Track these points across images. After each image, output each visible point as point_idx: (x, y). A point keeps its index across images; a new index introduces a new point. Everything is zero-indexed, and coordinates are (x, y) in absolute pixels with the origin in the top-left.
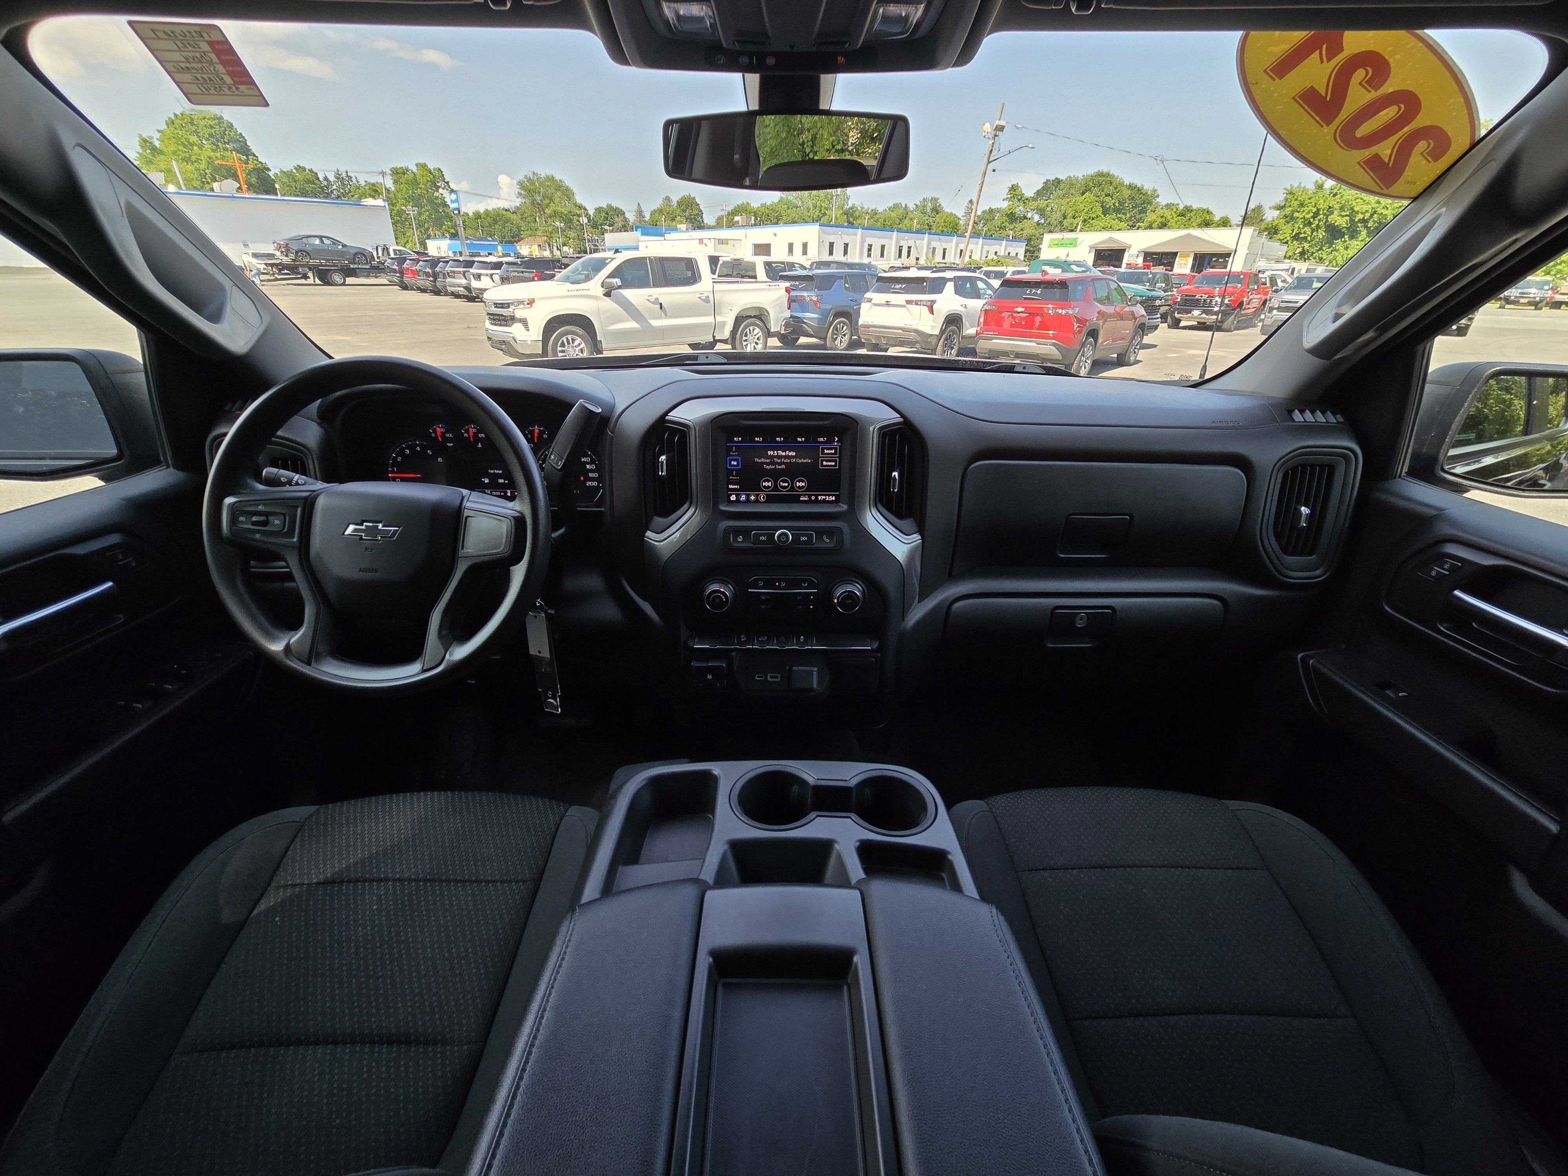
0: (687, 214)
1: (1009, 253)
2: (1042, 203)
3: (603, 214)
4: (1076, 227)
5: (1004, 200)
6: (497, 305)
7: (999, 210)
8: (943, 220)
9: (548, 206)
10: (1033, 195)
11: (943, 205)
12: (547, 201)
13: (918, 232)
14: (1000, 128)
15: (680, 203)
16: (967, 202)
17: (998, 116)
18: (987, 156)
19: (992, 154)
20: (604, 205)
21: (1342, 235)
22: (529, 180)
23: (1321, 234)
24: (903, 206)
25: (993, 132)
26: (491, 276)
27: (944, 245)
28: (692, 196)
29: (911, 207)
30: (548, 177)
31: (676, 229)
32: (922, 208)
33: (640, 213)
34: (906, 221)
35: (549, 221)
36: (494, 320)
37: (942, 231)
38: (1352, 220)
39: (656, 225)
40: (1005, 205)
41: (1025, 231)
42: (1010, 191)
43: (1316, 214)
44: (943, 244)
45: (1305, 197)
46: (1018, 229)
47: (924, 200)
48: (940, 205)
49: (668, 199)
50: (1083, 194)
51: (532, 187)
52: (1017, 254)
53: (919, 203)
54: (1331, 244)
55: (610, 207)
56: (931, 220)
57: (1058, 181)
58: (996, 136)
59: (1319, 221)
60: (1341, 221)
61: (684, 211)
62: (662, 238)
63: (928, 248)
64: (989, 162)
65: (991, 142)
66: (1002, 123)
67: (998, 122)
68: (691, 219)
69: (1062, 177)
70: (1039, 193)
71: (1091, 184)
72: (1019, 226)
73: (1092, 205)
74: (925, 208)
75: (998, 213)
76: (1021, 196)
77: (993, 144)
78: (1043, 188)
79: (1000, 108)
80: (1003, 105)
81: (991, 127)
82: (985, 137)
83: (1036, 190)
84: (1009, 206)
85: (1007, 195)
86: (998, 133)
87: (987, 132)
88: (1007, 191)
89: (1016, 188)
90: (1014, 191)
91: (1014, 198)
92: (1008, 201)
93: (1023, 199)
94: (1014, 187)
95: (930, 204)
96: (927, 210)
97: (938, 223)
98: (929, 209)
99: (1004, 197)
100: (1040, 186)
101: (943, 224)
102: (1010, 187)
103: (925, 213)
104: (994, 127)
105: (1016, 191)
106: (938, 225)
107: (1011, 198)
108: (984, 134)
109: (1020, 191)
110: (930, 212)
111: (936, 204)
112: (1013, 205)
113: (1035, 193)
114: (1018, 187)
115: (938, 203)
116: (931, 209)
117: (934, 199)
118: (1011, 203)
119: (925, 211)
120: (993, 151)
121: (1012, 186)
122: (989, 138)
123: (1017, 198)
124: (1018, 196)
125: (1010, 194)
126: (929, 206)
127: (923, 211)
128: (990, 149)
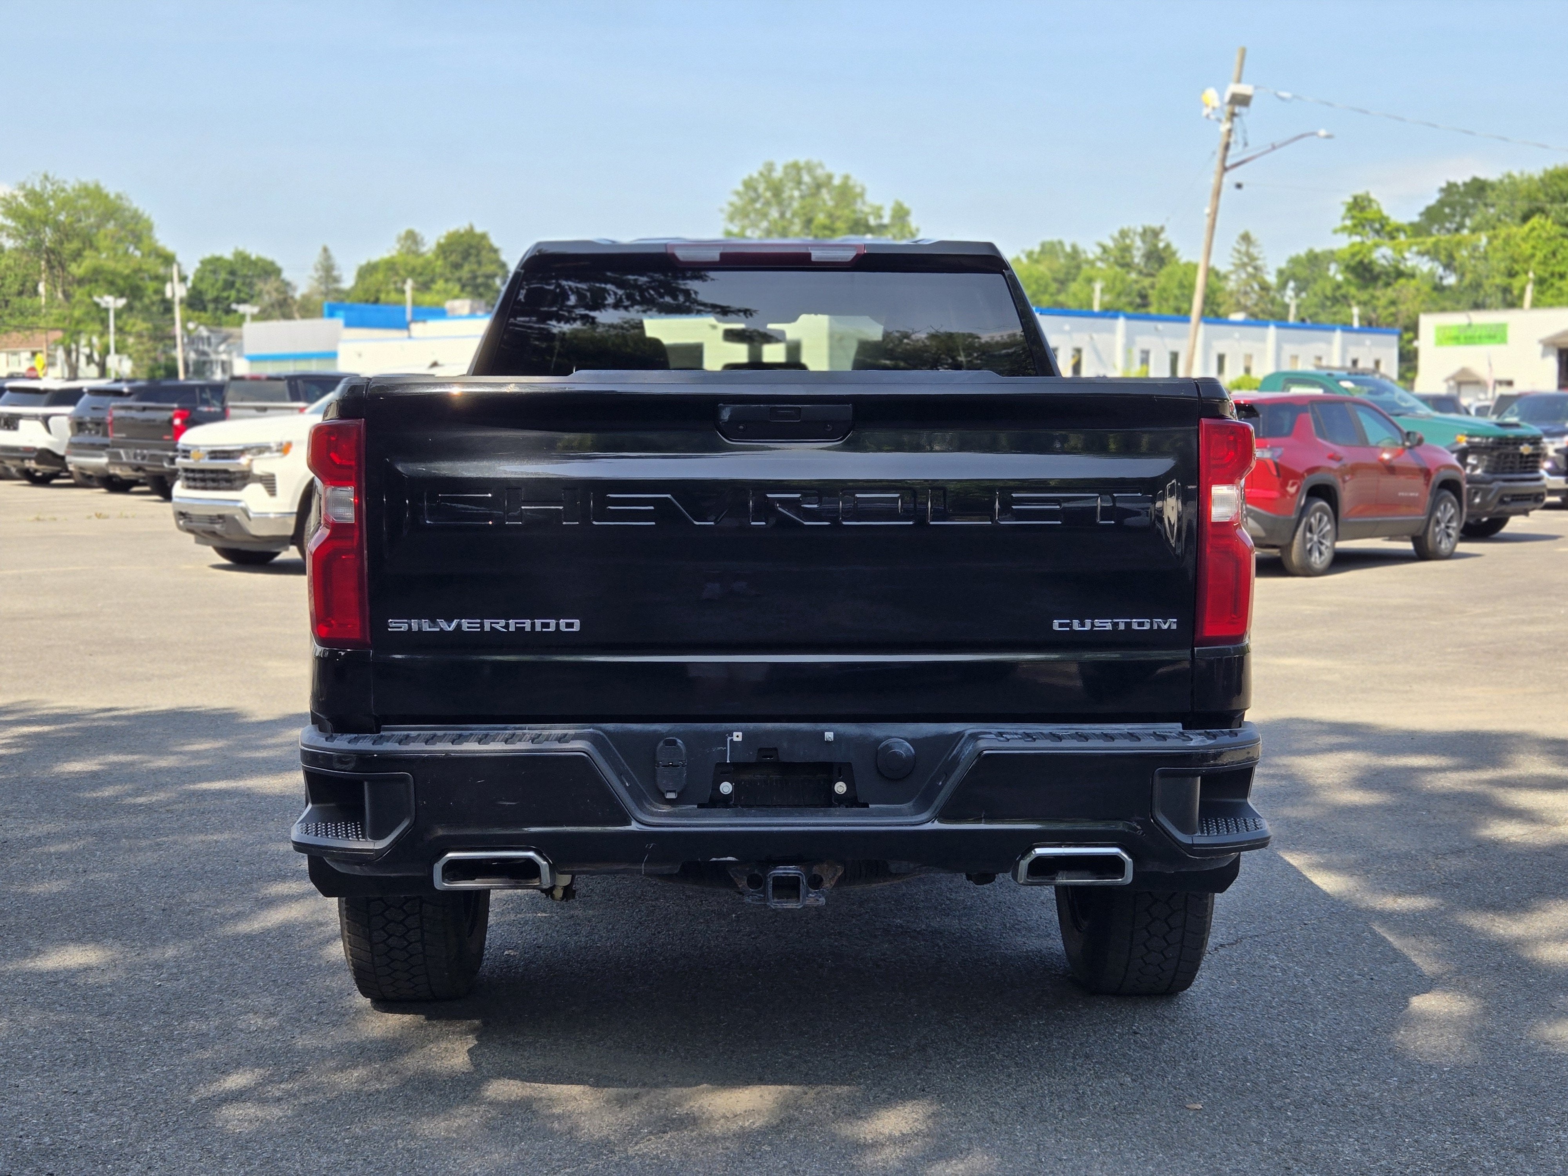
0: (465, 272)
1: (1355, 362)
2: (1438, 236)
3: (223, 275)
4: (1521, 297)
5: (1335, 232)
6: (215, 454)
7: (1331, 256)
8: (1176, 282)
9: (77, 255)
10: (1416, 219)
11: (1175, 246)
12: (75, 245)
13: (1109, 313)
14: (1241, 100)
15: (444, 250)
16: (1236, 237)
17: (1234, 75)
18: (1219, 155)
19: (1231, 152)
20: (228, 254)
22: (34, 197)
24: (1068, 249)
25: (1227, 109)
26: (45, 420)
27: (1174, 345)
28: (479, 230)
29: (1091, 251)
30: (86, 188)
31: (439, 313)
32: (1118, 254)
33: (328, 272)
34: (1074, 287)
35: (79, 293)
36: (194, 480)
39: (377, 301)
40: (1343, 243)
41: (1402, 308)
42: (1348, 210)
44: (1167, 341)
46: (1383, 302)
47: (1123, 234)
48: (1168, 246)
49: (412, 237)
50: (1525, 218)
51: (37, 212)
52: (1377, 363)
53: (1110, 244)
55: (243, 259)
56: (1147, 282)
57: (1478, 188)
58: (1233, 115)
61: (457, 266)
62: (405, 333)
64: (1225, 169)
65: (1225, 127)
66: (1244, 89)
67: (1234, 88)
68: (476, 287)
70: (1432, 215)
71: (1541, 196)
72: (1384, 295)
73: (1553, 245)
74: (1127, 255)
75: (1329, 263)
76: (1383, 221)
77: (1230, 131)
78: (1441, 203)
79: (1237, 58)
80: (1243, 53)
81: (1221, 98)
82: (1208, 117)
83: (1422, 209)
84: (1353, 245)
85: (1344, 219)
86: (1237, 110)
87: (1214, 108)
88: (1343, 210)
89: (1366, 203)
90: (1362, 209)
91: (1363, 227)
92: (1350, 235)
93: (1388, 228)
94: (1359, 200)
95: (1138, 243)
96: (1132, 258)
97: (1164, 290)
98: (1137, 258)
99: (1339, 224)
100: (1433, 198)
101: (1177, 292)
102: (1350, 200)
103: (1127, 266)
104: (1227, 98)
105: (1368, 210)
106: (1165, 295)
107: (1355, 226)
108: (1206, 111)
109: (1379, 211)
110: (1142, 264)
111: (1156, 246)
112: (1363, 243)
113: (1421, 214)
114: (1370, 201)
115: (1161, 240)
116: (1144, 256)
117: (1149, 233)
118: (1357, 239)
119: (1128, 260)
120: (1232, 146)
121: (1355, 199)
122: (1219, 120)
123: (1371, 227)
124: (1373, 221)
125: (1353, 217)
126: (1138, 249)
127: (1121, 261)
128: (1222, 141)
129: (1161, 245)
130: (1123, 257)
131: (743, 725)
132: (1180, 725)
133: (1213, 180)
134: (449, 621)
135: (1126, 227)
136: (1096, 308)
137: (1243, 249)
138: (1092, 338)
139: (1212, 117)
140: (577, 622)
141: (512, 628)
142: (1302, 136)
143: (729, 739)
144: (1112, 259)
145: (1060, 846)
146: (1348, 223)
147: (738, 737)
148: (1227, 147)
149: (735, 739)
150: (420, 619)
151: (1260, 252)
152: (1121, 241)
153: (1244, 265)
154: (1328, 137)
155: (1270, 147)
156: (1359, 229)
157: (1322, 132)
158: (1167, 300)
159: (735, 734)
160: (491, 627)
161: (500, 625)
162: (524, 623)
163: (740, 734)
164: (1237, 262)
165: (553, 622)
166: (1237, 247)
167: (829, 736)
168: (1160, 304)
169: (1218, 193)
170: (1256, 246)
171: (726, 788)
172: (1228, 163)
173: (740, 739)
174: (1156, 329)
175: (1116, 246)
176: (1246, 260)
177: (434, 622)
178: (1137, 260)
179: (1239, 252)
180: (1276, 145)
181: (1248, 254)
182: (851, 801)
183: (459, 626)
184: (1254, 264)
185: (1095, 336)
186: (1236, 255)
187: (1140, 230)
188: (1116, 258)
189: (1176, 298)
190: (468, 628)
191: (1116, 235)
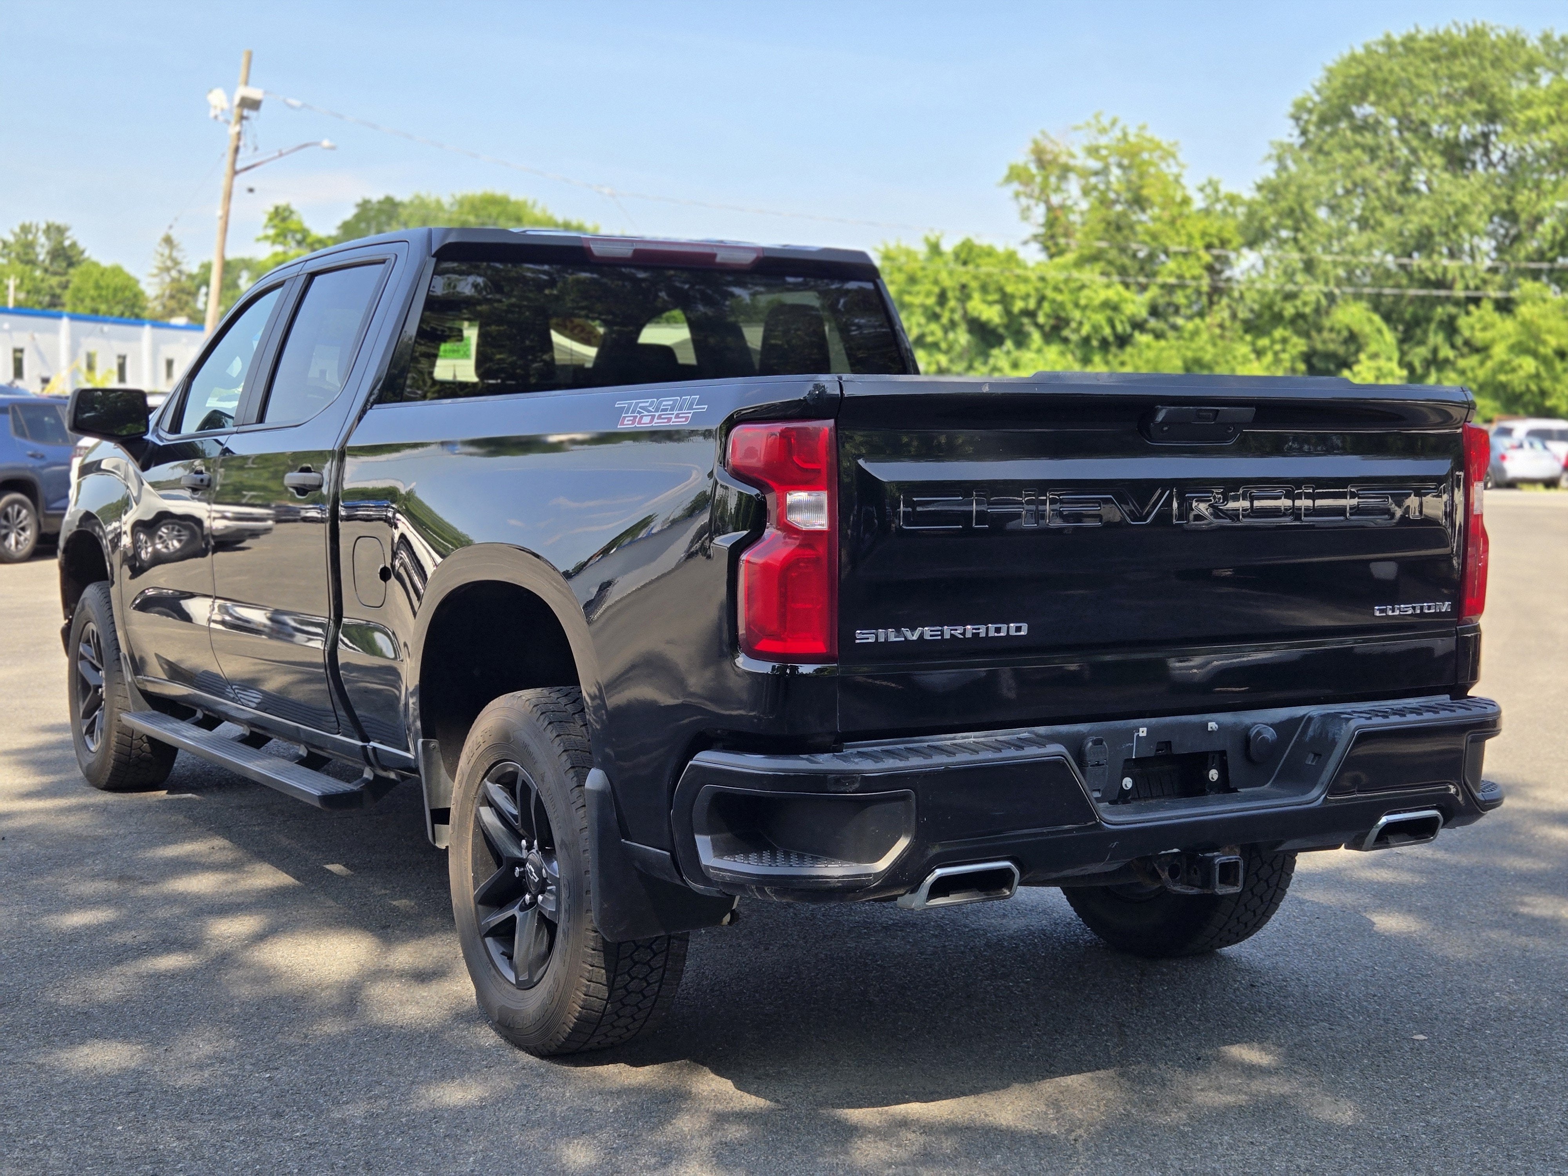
5: (258, 240)
7: (245, 264)
8: (91, 284)
10: (335, 232)
11: (82, 245)
13: (32, 311)
14: (250, 104)
16: (158, 240)
17: (242, 77)
18: (228, 158)
19: (240, 156)
21: (999, 341)
23: (962, 337)
25: (237, 111)
32: (20, 249)
37: (95, 311)
38: (1008, 312)
40: (266, 252)
42: (271, 219)
43: (942, 298)
44: (114, 343)
45: (913, 266)
47: (25, 229)
48: (74, 245)
53: (11, 239)
54: (986, 356)
56: (54, 281)
57: (391, 206)
58: (242, 118)
59: (953, 311)
60: (992, 314)
63: (73, 354)
64: (235, 173)
65: (234, 129)
66: (255, 93)
67: (243, 91)
69: (402, 196)
70: (350, 229)
74: (30, 251)
75: (241, 270)
76: (305, 233)
77: (239, 134)
78: (358, 218)
79: (243, 60)
80: (250, 56)
81: (230, 100)
82: (216, 117)
83: (339, 222)
84: (276, 255)
85: (266, 227)
86: (246, 112)
87: (222, 110)
88: (264, 219)
89: (286, 214)
90: (284, 220)
91: (285, 237)
92: (274, 243)
93: (309, 240)
94: (280, 210)
95: (42, 239)
96: (37, 255)
97: (79, 290)
98: (42, 254)
99: (261, 234)
100: (349, 213)
101: (92, 292)
102: (272, 210)
103: (32, 262)
104: (237, 100)
105: (289, 221)
106: (81, 295)
107: (278, 235)
108: (212, 114)
109: (300, 223)
110: (47, 262)
111: (61, 243)
112: (285, 253)
113: (339, 228)
114: (292, 212)
115: (68, 238)
116: (48, 253)
117: (52, 229)
118: (279, 248)
119: (32, 257)
120: (242, 150)
121: (277, 209)
122: (228, 122)
123: (293, 237)
124: (294, 232)
125: (275, 227)
126: (42, 246)
127: (26, 258)
128: (232, 146)
129: (67, 243)
130: (26, 254)
131: (1147, 721)
132: (1448, 696)
133: (223, 182)
134: (913, 629)
135: (27, 223)
136: (11, 304)
137: (167, 252)
138: (33, 339)
139: (221, 118)
140: (1025, 627)
141: (969, 635)
142: (306, 146)
143: (1136, 734)
144: (13, 255)
145: (1399, 812)
146: (271, 232)
147: (1143, 732)
148: (237, 150)
149: (1141, 734)
150: (886, 628)
151: (184, 257)
152: (23, 236)
153: (168, 270)
154: (333, 148)
155: (277, 154)
156: (281, 239)
157: (326, 143)
158: (82, 301)
159: (1141, 729)
160: (952, 635)
161: (958, 631)
162: (979, 629)
163: (1145, 729)
164: (161, 265)
165: (1004, 627)
166: (160, 250)
167: (1212, 726)
168: (74, 305)
169: (229, 196)
170: (179, 250)
171: (1128, 783)
172: (239, 166)
173: (1145, 734)
174: (102, 331)
175: (17, 241)
176: (169, 263)
177: (898, 632)
178: (41, 257)
179: (162, 255)
180: (284, 151)
181: (171, 258)
182: (1225, 787)
183: (922, 635)
184: (178, 267)
185: (37, 335)
186: (158, 257)
187: (43, 226)
188: (18, 255)
189: (93, 299)
190: (931, 636)
191: (17, 230)
